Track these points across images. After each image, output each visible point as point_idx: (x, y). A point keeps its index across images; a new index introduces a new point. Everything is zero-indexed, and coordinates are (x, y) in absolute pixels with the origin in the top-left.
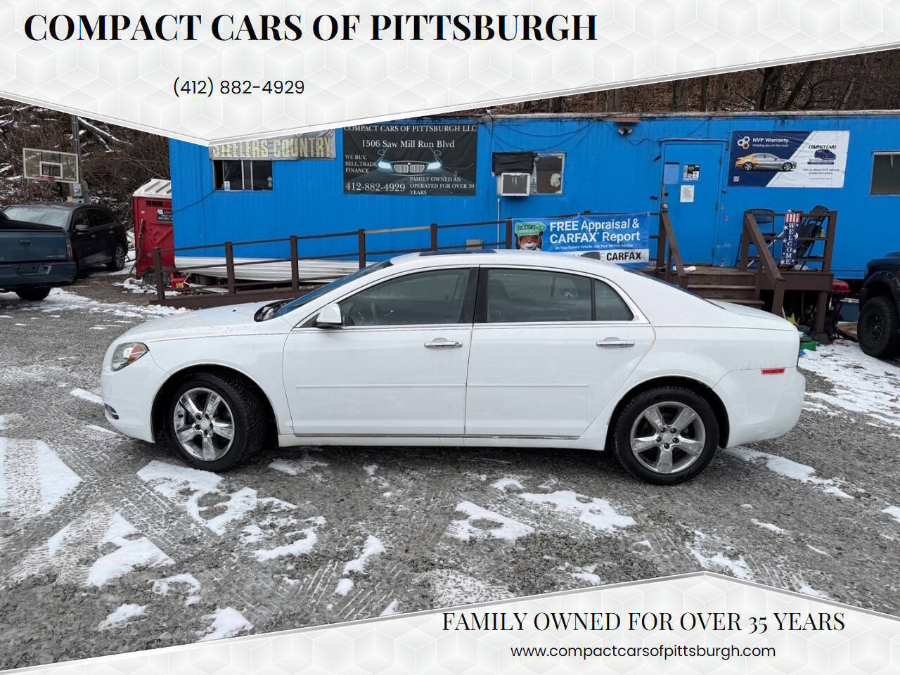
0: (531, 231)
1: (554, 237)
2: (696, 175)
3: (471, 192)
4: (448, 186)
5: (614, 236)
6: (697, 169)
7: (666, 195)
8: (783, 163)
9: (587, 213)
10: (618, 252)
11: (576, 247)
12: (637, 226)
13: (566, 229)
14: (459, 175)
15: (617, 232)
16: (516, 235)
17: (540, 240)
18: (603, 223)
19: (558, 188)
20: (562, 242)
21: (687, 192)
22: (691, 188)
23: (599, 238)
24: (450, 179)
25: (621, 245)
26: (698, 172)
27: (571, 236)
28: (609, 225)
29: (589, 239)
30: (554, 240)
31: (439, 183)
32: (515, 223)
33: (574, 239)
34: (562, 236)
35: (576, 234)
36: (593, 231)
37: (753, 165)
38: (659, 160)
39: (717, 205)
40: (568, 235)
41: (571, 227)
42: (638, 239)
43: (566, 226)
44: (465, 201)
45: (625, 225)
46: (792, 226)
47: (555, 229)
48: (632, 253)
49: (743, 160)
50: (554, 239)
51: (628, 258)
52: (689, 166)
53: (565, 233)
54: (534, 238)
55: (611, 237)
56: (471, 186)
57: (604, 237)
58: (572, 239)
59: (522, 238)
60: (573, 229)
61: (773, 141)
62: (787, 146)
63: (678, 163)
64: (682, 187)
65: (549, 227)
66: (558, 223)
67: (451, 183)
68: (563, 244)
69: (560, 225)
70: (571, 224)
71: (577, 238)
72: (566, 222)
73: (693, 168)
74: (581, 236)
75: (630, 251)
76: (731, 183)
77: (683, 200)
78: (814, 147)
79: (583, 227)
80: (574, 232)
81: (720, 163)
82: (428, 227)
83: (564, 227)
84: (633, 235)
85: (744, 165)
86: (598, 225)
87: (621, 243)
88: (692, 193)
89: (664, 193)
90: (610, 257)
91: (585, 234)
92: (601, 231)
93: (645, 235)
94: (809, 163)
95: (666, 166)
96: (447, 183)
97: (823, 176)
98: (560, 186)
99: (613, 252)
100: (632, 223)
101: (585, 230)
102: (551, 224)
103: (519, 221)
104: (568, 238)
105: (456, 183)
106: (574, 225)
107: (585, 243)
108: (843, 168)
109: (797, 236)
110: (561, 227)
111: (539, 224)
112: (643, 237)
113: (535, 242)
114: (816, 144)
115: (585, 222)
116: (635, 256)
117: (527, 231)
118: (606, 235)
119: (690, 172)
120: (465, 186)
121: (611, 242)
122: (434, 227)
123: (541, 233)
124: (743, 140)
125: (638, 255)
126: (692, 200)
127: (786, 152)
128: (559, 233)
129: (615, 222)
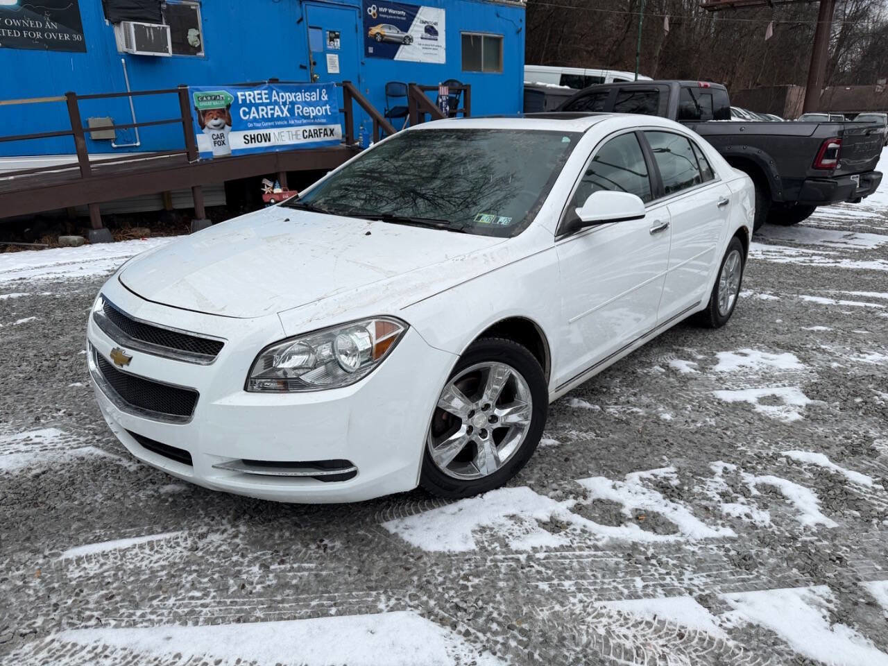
0: (215, 103)
1: (244, 111)
2: (337, 43)
3: (80, 47)
4: (39, 35)
5: (309, 110)
6: (337, 37)
7: (315, 64)
8: (403, 36)
9: (274, 81)
10: (312, 128)
11: (270, 124)
12: (326, 98)
13: (257, 101)
14: (53, 19)
15: (309, 104)
16: (196, 109)
17: (229, 114)
18: (293, 94)
19: (199, 49)
20: (254, 118)
21: (333, 63)
22: (336, 57)
23: (291, 111)
24: (39, 25)
25: (313, 120)
26: (338, 40)
27: (263, 110)
28: (300, 97)
29: (283, 113)
30: (245, 116)
31: (21, 29)
32: (192, 93)
33: (267, 113)
34: (253, 109)
35: (269, 107)
36: (285, 104)
37: (382, 36)
38: (302, 23)
39: (359, 77)
40: (260, 108)
41: (261, 99)
42: (329, 113)
43: (257, 97)
44: (72, 59)
45: (314, 97)
46: (444, 98)
47: (244, 101)
48: (325, 130)
49: (375, 30)
50: (245, 113)
51: (322, 135)
52: (330, 32)
53: (257, 106)
54: (221, 113)
55: (304, 111)
56: (77, 38)
57: (296, 111)
58: (264, 113)
59: (205, 113)
60: (265, 101)
61: (394, 12)
62: (404, 19)
63: (320, 29)
64: (328, 55)
65: (237, 98)
66: (247, 93)
67: (43, 31)
68: (255, 120)
69: (250, 95)
70: (260, 94)
71: (270, 112)
72: (256, 92)
73: (333, 35)
74: (274, 109)
75: (323, 127)
76: (367, 55)
77: (330, 71)
78: (424, 22)
79: (273, 98)
80: (266, 105)
81: (357, 31)
82: (64, 98)
83: (254, 98)
84: (324, 108)
85: (375, 36)
86: (289, 97)
87: (315, 117)
88: (337, 63)
89: (312, 62)
90: (306, 134)
91: (277, 108)
92: (293, 103)
93: (335, 108)
94: (422, 38)
95: (310, 30)
96: (36, 30)
97: (431, 51)
98: (200, 46)
99: (307, 128)
100: (321, 94)
101: (276, 103)
102: (239, 94)
103: (198, 90)
104: (261, 113)
105: (51, 31)
106: (264, 96)
107: (279, 118)
108: (444, 45)
109: (448, 108)
110: (251, 98)
111: (224, 95)
112: (333, 111)
113: (222, 117)
114: (425, 20)
115: (274, 92)
116: (329, 132)
117: (210, 103)
118: (299, 108)
119: (332, 39)
120: (67, 37)
121: (304, 117)
122: (72, 98)
123: (229, 106)
124: (372, 9)
125: (332, 131)
126: (337, 71)
127: (405, 25)
128: (250, 106)
129: (305, 92)
